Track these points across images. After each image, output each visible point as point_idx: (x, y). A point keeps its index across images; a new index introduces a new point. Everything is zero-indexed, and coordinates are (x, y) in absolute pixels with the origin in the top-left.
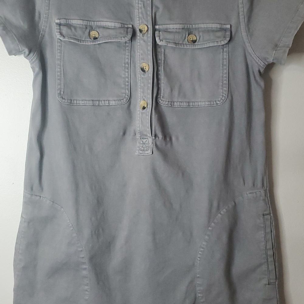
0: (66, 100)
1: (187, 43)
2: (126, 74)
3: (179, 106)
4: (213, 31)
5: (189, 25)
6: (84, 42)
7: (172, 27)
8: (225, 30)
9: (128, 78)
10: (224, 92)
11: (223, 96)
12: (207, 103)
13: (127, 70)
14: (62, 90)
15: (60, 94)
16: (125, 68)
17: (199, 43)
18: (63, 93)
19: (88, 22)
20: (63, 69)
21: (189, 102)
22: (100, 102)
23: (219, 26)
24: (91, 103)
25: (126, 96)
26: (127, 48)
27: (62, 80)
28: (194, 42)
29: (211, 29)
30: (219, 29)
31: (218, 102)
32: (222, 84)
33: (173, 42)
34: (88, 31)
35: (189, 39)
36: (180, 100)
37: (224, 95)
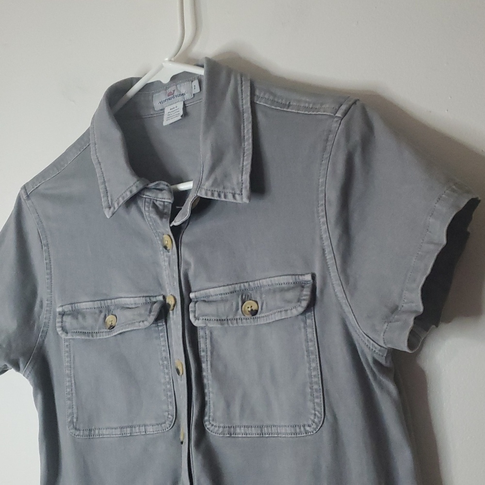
0: (82, 432)
1: (243, 317)
2: (167, 377)
3: (244, 436)
4: (282, 290)
5: (242, 285)
6: (98, 335)
7: (214, 292)
8: (302, 285)
9: (169, 383)
10: (316, 407)
11: (315, 414)
12: (289, 430)
13: (166, 371)
14: (75, 416)
15: (72, 422)
16: (164, 368)
17: (263, 315)
18: (77, 420)
19: (102, 302)
20: (75, 382)
21: (261, 427)
22: (133, 429)
23: (290, 279)
24: (118, 431)
25: (170, 416)
26: (161, 335)
27: (74, 399)
28: (254, 313)
29: (278, 286)
30: (292, 285)
31: (308, 428)
32: (310, 390)
33: (216, 318)
34: (102, 316)
35: (244, 309)
36: (245, 424)
37: (317, 413)
